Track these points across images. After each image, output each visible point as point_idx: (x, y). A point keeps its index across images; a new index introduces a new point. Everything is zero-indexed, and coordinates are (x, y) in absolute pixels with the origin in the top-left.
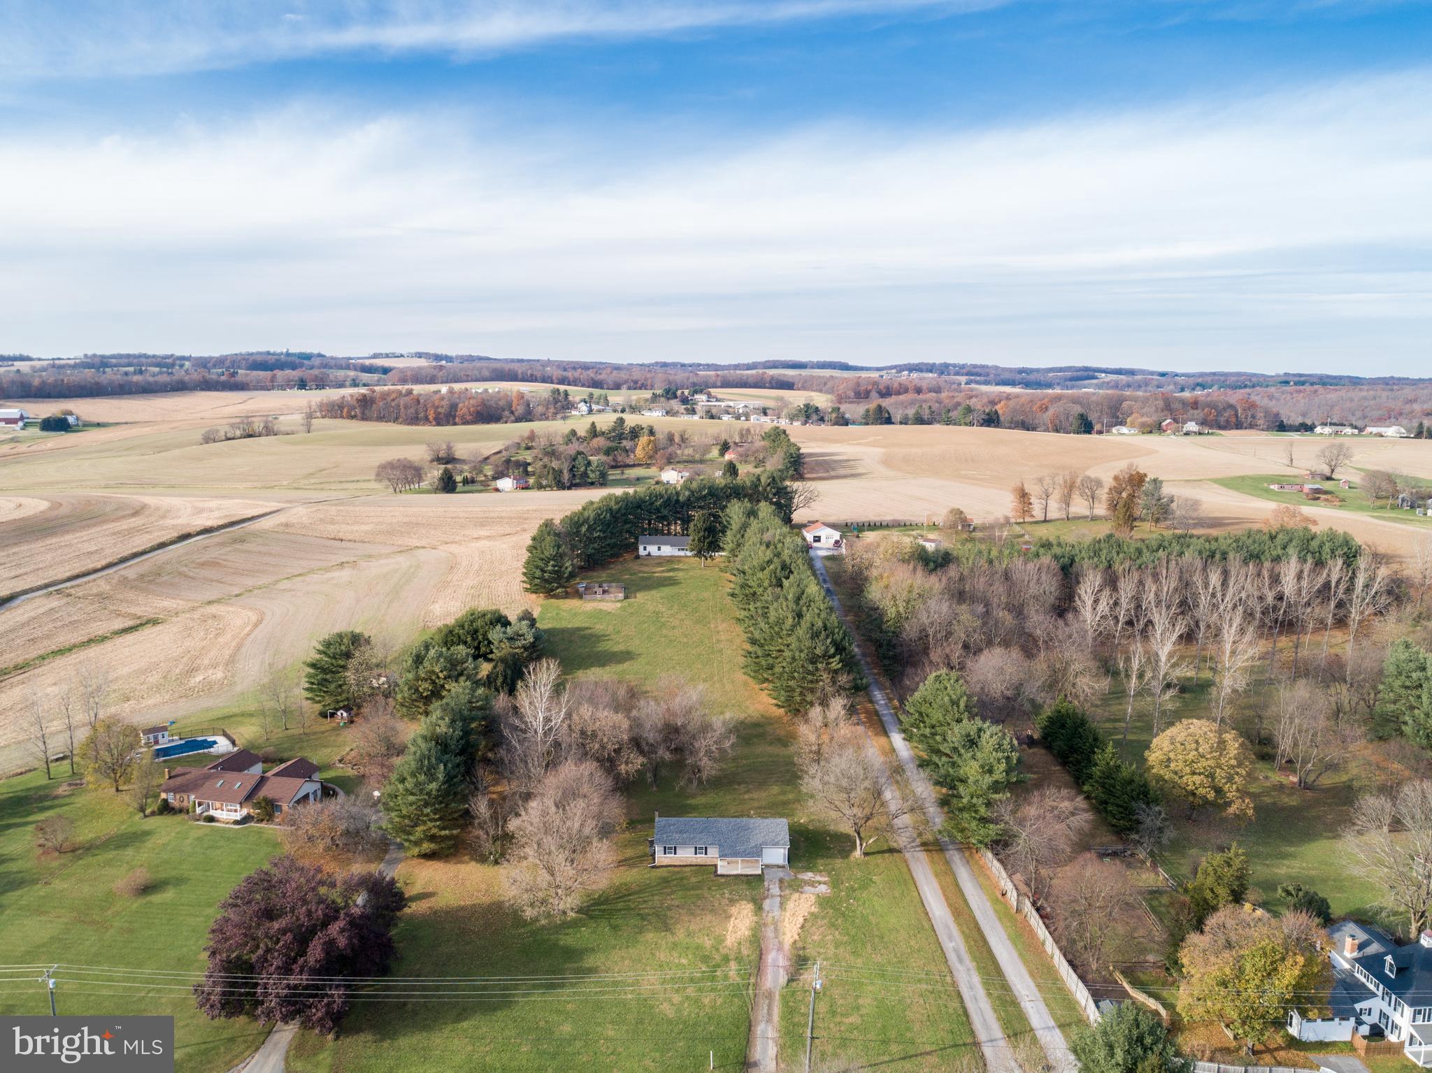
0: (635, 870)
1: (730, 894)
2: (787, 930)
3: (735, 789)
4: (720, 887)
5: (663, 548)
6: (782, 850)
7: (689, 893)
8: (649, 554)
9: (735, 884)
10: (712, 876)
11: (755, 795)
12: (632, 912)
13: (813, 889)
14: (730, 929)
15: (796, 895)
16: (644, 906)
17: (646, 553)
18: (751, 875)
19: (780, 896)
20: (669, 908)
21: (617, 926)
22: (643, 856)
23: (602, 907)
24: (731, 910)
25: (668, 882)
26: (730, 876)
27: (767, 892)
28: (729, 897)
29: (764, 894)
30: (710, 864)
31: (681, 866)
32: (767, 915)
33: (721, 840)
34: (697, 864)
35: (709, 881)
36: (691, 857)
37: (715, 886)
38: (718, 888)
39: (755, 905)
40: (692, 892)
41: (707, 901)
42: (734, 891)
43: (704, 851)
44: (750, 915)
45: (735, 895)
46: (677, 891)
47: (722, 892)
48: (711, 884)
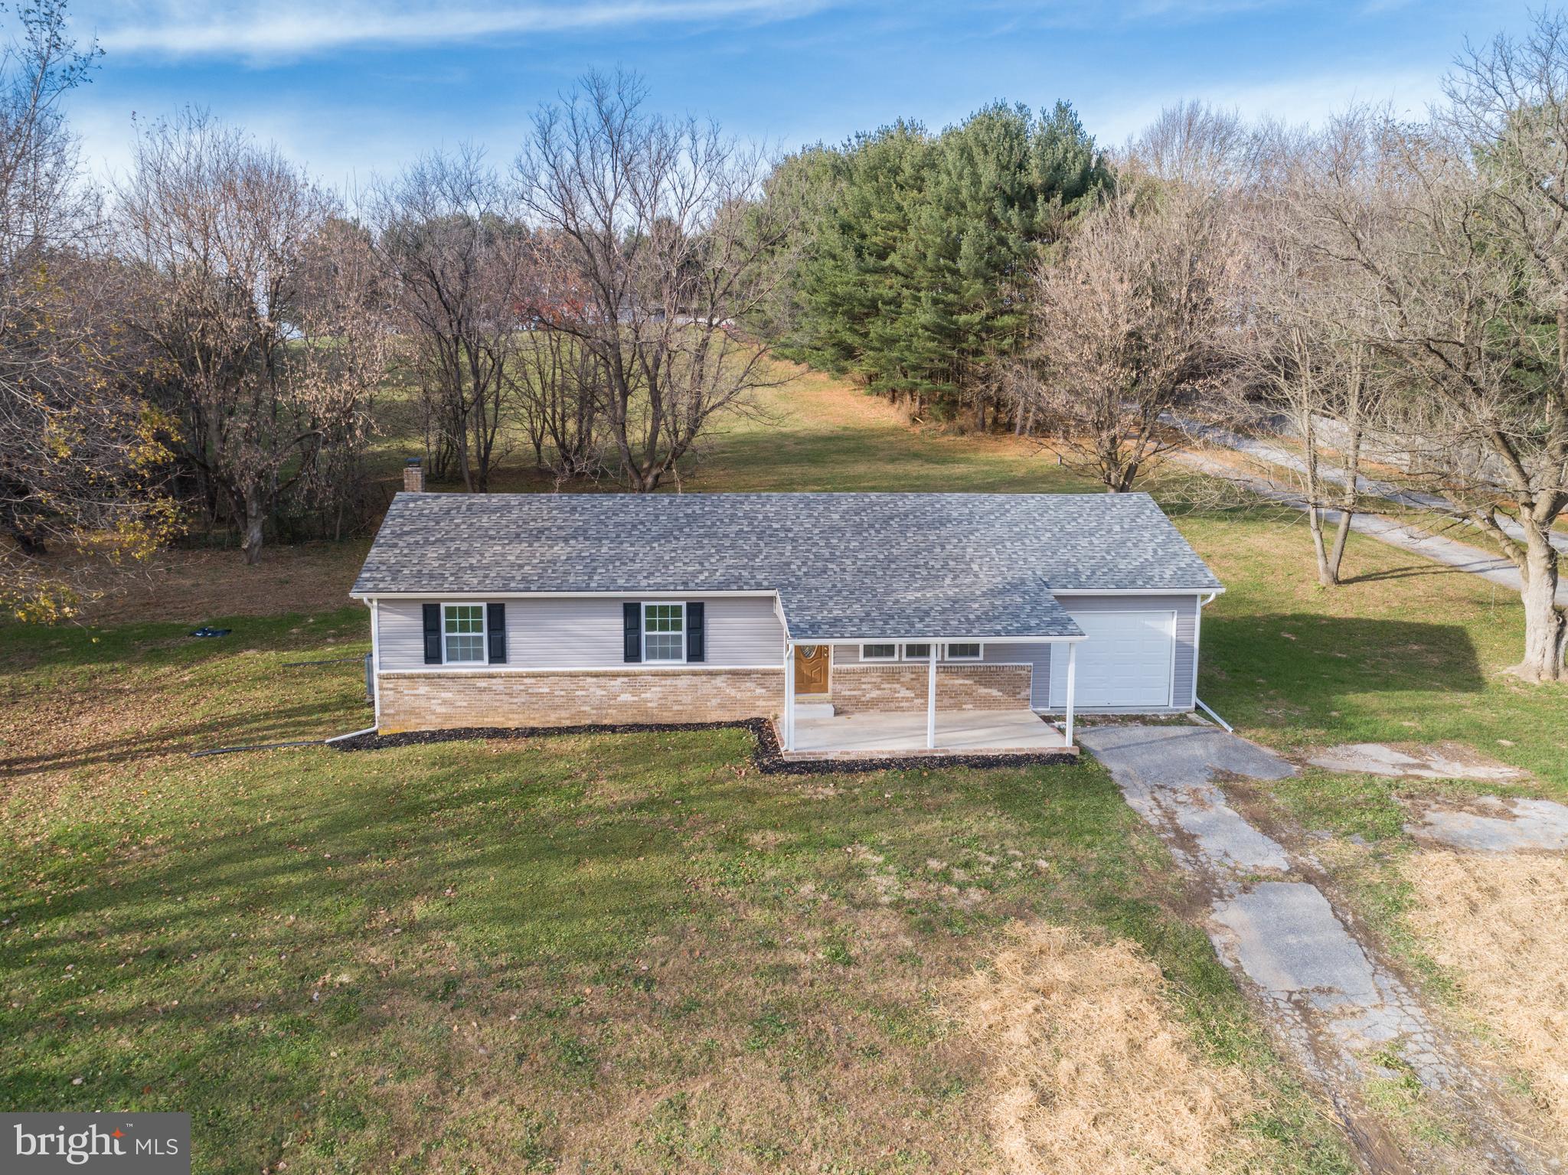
0: (233, 763)
4: (814, 828)
6: (1168, 625)
9: (921, 811)
10: (745, 769)
13: (1496, 824)
16: (125, 998)
18: (1016, 761)
19: (1308, 876)
20: (358, 1013)
22: (323, 708)
24: (961, 1002)
25: (414, 810)
26: (869, 766)
27: (1178, 853)
28: (908, 894)
29: (1169, 865)
30: (726, 717)
31: (533, 732)
32: (1312, 1039)
33: (788, 564)
34: (641, 720)
35: (723, 795)
36: (596, 675)
37: (775, 827)
38: (796, 837)
39: (1153, 944)
40: (593, 870)
41: (724, 933)
42: (932, 855)
43: (683, 633)
44: (1161, 1044)
45: (949, 881)
46: (469, 862)
47: (834, 860)
48: (742, 813)
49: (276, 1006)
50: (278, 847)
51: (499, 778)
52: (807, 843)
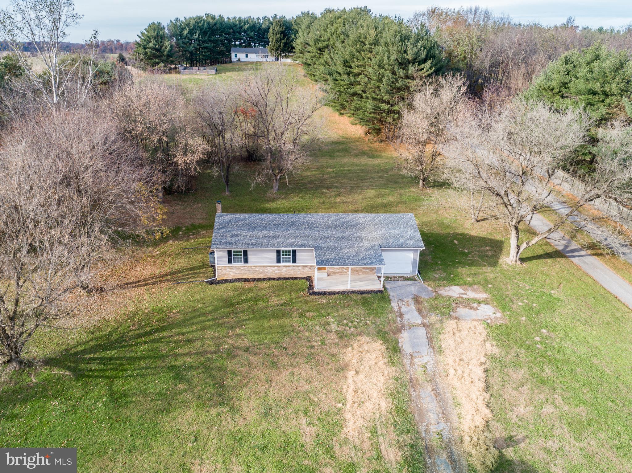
0: (184, 287)
1: (340, 322)
2: (460, 395)
3: (323, 193)
4: (320, 312)
5: (250, 55)
6: (411, 255)
7: (267, 324)
8: (239, 60)
9: (344, 307)
10: (305, 294)
11: (349, 198)
12: (160, 363)
13: (472, 312)
14: (349, 396)
15: (450, 325)
16: (185, 350)
17: (237, 59)
18: (368, 292)
19: (424, 325)
20: (231, 354)
21: (124, 395)
22: (199, 267)
23: (109, 354)
24: (345, 354)
25: (232, 305)
26: (334, 293)
27: (399, 319)
28: (338, 329)
29: (395, 322)
30: (301, 276)
31: (255, 280)
32: (411, 362)
33: (317, 239)
34: (280, 277)
35: (301, 302)
36: (270, 266)
37: (312, 311)
38: (316, 314)
39: (386, 342)
40: (273, 322)
41: (300, 338)
42: (345, 319)
43: (291, 257)
44: (381, 363)
45: (347, 326)
46: (246, 320)
47: (325, 320)
48: (304, 307)
49: (214, 352)
50: (203, 314)
51: (250, 295)
52: (319, 316)
